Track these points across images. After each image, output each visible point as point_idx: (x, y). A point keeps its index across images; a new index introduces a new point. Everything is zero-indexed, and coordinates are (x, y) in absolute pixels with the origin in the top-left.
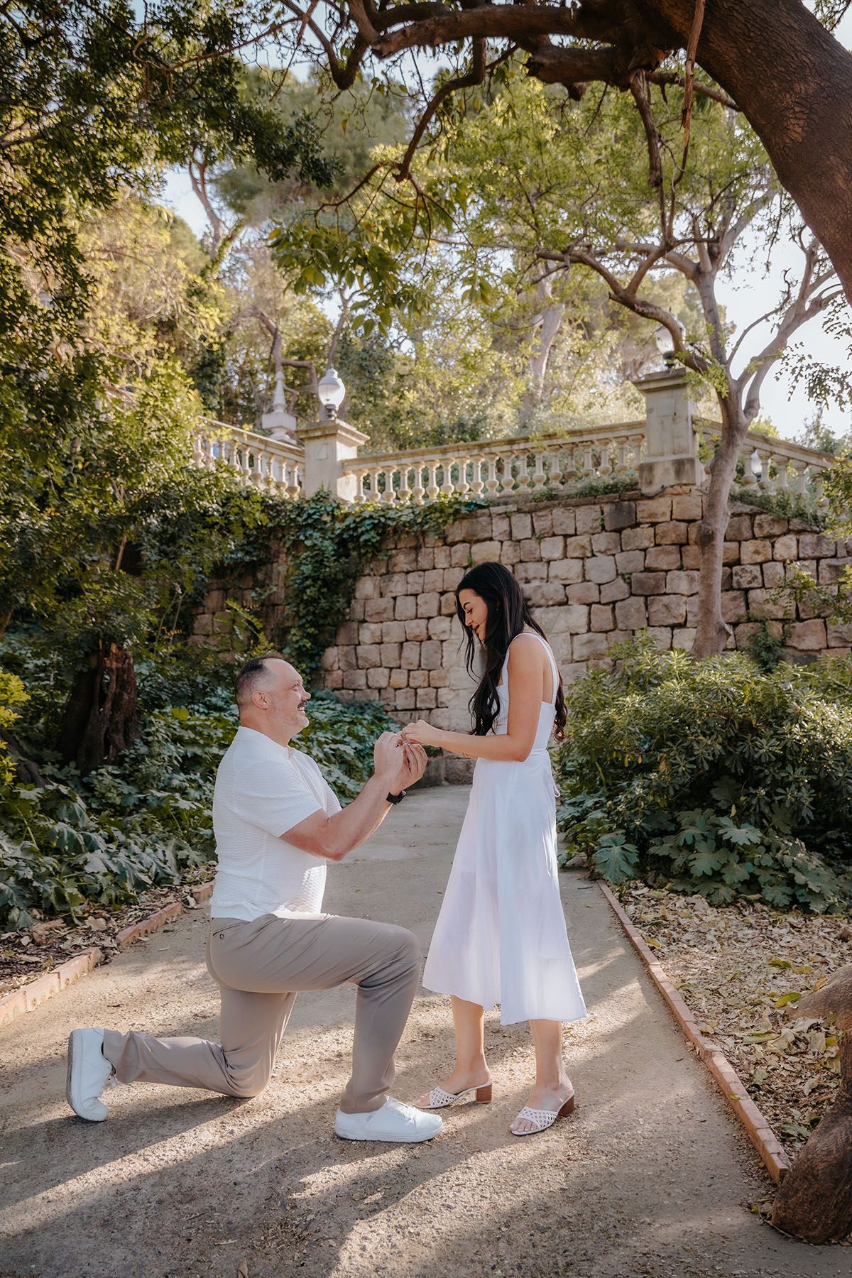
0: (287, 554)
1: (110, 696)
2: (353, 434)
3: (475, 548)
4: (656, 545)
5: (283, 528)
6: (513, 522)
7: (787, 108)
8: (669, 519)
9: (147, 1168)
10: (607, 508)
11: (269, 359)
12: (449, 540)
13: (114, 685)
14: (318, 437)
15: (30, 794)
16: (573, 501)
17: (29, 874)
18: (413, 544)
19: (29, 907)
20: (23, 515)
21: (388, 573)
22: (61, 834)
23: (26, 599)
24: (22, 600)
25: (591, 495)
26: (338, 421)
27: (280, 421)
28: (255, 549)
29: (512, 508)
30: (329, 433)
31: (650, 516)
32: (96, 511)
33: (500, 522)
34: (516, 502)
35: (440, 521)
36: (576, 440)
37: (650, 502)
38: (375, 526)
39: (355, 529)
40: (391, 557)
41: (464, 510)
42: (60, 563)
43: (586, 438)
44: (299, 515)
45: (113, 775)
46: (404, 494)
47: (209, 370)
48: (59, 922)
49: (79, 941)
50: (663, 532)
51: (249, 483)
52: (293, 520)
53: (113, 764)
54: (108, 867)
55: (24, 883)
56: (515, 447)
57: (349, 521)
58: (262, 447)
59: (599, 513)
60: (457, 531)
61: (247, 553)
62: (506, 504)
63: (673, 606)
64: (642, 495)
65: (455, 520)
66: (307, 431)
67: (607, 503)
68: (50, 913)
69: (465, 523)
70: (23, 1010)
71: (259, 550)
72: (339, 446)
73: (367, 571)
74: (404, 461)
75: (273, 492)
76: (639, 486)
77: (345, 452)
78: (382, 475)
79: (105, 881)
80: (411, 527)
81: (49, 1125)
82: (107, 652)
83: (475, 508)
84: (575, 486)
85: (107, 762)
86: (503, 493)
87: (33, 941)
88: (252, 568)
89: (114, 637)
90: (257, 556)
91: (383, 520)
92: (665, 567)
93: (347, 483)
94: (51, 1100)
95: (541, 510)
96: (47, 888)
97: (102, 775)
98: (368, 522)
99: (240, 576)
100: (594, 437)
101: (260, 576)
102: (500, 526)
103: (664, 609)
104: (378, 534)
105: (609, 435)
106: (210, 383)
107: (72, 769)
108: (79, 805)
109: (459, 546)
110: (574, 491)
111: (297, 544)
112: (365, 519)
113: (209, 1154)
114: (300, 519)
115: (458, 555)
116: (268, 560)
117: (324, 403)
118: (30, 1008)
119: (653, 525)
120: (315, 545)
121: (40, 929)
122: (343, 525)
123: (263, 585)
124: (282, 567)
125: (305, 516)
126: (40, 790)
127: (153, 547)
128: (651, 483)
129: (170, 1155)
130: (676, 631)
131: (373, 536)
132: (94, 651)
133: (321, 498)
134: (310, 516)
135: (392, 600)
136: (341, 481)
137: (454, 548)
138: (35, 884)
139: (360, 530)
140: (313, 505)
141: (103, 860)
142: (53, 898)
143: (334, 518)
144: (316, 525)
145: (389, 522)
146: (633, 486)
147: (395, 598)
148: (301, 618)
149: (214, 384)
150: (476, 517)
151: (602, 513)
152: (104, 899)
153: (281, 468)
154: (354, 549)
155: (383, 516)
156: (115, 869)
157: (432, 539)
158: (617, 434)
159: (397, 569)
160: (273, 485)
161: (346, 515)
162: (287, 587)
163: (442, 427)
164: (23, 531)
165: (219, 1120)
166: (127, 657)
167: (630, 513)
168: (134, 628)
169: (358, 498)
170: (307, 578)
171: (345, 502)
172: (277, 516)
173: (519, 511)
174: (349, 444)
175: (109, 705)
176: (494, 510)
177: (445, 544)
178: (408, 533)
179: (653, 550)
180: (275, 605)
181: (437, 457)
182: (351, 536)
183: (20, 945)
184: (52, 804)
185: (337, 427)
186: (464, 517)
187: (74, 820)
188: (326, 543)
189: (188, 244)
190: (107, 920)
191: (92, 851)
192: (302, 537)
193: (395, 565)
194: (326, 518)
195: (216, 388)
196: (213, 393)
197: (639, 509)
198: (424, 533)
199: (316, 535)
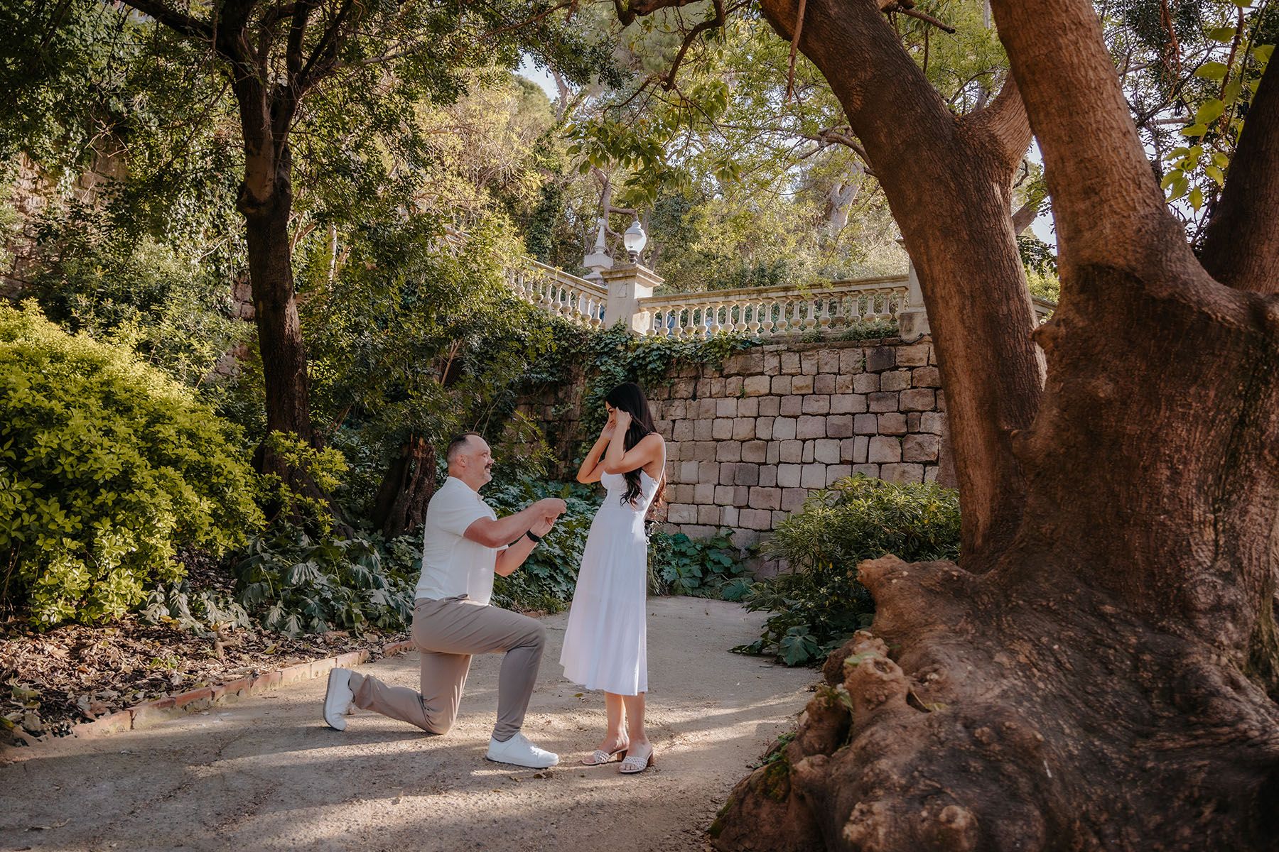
0: (585, 377)
1: (414, 479)
2: (650, 277)
3: (747, 381)
4: (913, 388)
5: (584, 354)
6: (783, 360)
7: (852, 88)
8: (925, 364)
9: (362, 753)
10: (868, 352)
11: (599, 205)
12: (725, 372)
13: (418, 471)
14: (620, 278)
15: (342, 544)
16: (838, 344)
17: (330, 596)
18: (694, 374)
19: (327, 621)
20: (366, 333)
21: (669, 398)
22: (357, 573)
23: (362, 398)
24: (357, 399)
25: (854, 340)
26: (638, 265)
27: (598, 261)
28: (558, 371)
29: (783, 347)
30: (630, 275)
31: (908, 361)
32: (422, 332)
33: (771, 359)
34: (787, 342)
35: (718, 355)
36: (845, 289)
37: (908, 348)
38: (661, 357)
39: (644, 358)
40: (673, 385)
41: (739, 347)
42: (389, 372)
43: (853, 288)
44: (597, 344)
45: (408, 543)
46: (690, 330)
47: (546, 215)
48: (346, 633)
49: (355, 646)
50: (920, 376)
51: (559, 315)
52: (592, 348)
53: (411, 535)
54: (387, 601)
55: (325, 601)
56: (790, 293)
57: (639, 351)
58: (573, 285)
59: (861, 356)
60: (732, 365)
61: (552, 374)
62: (778, 343)
63: (926, 444)
64: (902, 341)
65: (731, 355)
66: (611, 273)
67: (868, 347)
68: (341, 626)
69: (740, 358)
70: (308, 677)
71: (562, 372)
72: (637, 286)
73: (652, 396)
74: (691, 301)
75: (579, 323)
76: (900, 333)
77: (642, 292)
78: (685, 312)
79: (383, 610)
80: (692, 359)
81: (308, 728)
82: (416, 445)
83: (747, 347)
84: (842, 330)
85: (406, 533)
86: (776, 333)
87: (325, 642)
88: (555, 387)
89: (421, 432)
90: (560, 377)
91: (668, 352)
92: (920, 408)
93: (642, 318)
94: (314, 718)
95: (808, 350)
96: (341, 607)
97: (401, 542)
98: (655, 353)
99: (544, 393)
100: (861, 288)
101: (561, 395)
102: (771, 362)
103: (917, 447)
104: (663, 364)
105: (876, 286)
106: (547, 226)
107: (379, 536)
108: (376, 556)
109: (734, 379)
110: (840, 335)
111: (594, 369)
112: (653, 350)
113: (401, 754)
114: (598, 348)
115: (733, 386)
116: (569, 381)
117: (628, 249)
118: (313, 677)
119: (911, 369)
120: (609, 370)
121: (332, 635)
122: (635, 354)
123: (562, 402)
124: (579, 388)
125: (603, 345)
126: (349, 542)
127: (473, 365)
128: (910, 331)
129: (377, 750)
130: (928, 468)
131: (659, 366)
132: (406, 443)
133: (618, 330)
134: (606, 345)
135: (671, 423)
136: (636, 316)
137: (729, 380)
138: (332, 602)
139: (648, 360)
140: (610, 336)
141: (384, 596)
142: (344, 616)
143: (627, 348)
144: (611, 353)
145: (674, 354)
146: (894, 333)
147: (674, 421)
148: (591, 433)
149: (550, 227)
150: (751, 353)
151: (864, 356)
152: (380, 623)
153: (587, 303)
154: (642, 376)
155: (669, 349)
156: (392, 604)
157: (710, 370)
158: (882, 286)
159: (678, 395)
160: (579, 317)
161: (638, 346)
162: (582, 406)
163: (744, 271)
164: (365, 345)
165: (414, 741)
166: (431, 450)
167: (889, 356)
168: (438, 426)
169: (650, 332)
170: (599, 399)
171: (638, 334)
172: (579, 344)
173: (789, 350)
174: (646, 285)
175: (413, 487)
176: (766, 348)
177: (722, 376)
178: (689, 364)
179: (909, 391)
180: (570, 421)
181: (720, 299)
182: (640, 364)
183: (315, 643)
184: (356, 553)
185: (636, 270)
186: (740, 353)
187: (370, 565)
188: (619, 369)
189: (542, 107)
190: (380, 637)
191: (378, 589)
192: (598, 363)
193: (677, 392)
194: (620, 348)
195: (551, 231)
196: (547, 234)
197: (898, 354)
198: (703, 365)
199: (611, 361)
